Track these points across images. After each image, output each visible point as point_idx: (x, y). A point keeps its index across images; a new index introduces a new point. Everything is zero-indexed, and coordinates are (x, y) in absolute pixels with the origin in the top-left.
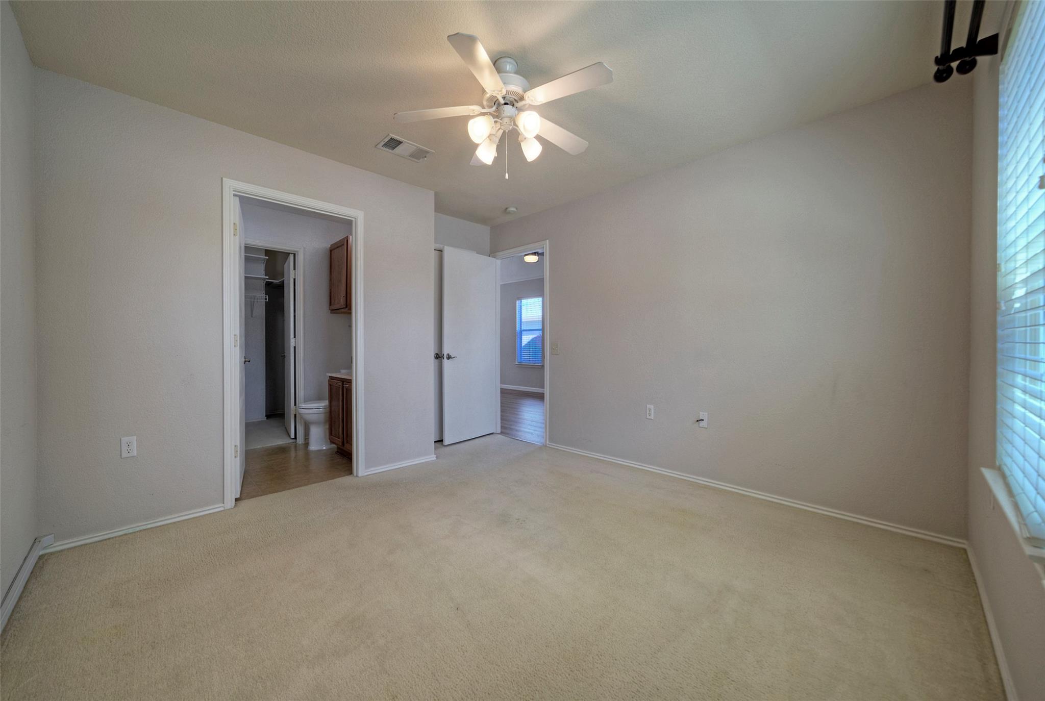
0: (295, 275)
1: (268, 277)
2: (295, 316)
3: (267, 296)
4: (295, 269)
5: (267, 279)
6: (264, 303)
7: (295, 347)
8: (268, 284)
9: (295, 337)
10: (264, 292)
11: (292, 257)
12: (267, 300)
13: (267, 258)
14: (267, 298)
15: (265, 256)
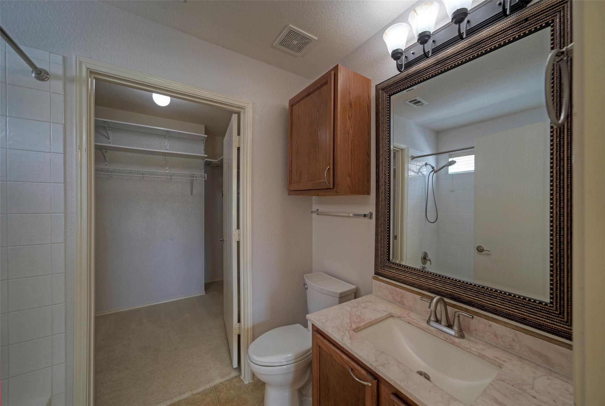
0: (239, 142)
1: (206, 156)
2: (238, 193)
3: (206, 174)
4: (239, 134)
5: (206, 157)
6: (204, 181)
7: (238, 243)
8: (207, 164)
9: (238, 228)
10: (203, 171)
11: (235, 117)
12: (206, 179)
13: (206, 136)
14: (206, 176)
15: (205, 135)
